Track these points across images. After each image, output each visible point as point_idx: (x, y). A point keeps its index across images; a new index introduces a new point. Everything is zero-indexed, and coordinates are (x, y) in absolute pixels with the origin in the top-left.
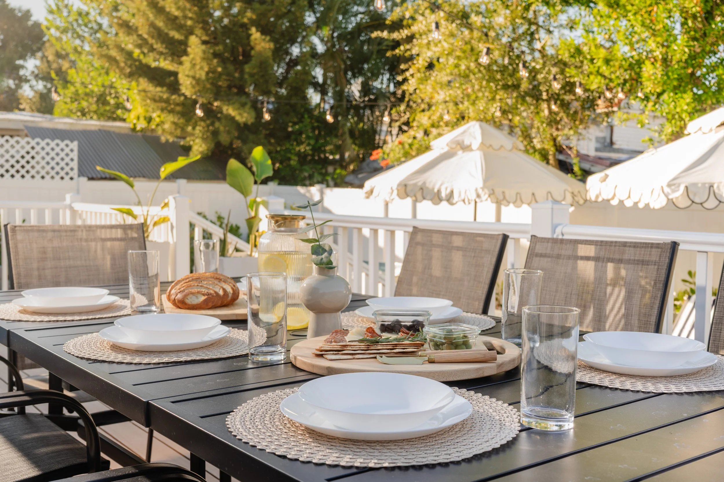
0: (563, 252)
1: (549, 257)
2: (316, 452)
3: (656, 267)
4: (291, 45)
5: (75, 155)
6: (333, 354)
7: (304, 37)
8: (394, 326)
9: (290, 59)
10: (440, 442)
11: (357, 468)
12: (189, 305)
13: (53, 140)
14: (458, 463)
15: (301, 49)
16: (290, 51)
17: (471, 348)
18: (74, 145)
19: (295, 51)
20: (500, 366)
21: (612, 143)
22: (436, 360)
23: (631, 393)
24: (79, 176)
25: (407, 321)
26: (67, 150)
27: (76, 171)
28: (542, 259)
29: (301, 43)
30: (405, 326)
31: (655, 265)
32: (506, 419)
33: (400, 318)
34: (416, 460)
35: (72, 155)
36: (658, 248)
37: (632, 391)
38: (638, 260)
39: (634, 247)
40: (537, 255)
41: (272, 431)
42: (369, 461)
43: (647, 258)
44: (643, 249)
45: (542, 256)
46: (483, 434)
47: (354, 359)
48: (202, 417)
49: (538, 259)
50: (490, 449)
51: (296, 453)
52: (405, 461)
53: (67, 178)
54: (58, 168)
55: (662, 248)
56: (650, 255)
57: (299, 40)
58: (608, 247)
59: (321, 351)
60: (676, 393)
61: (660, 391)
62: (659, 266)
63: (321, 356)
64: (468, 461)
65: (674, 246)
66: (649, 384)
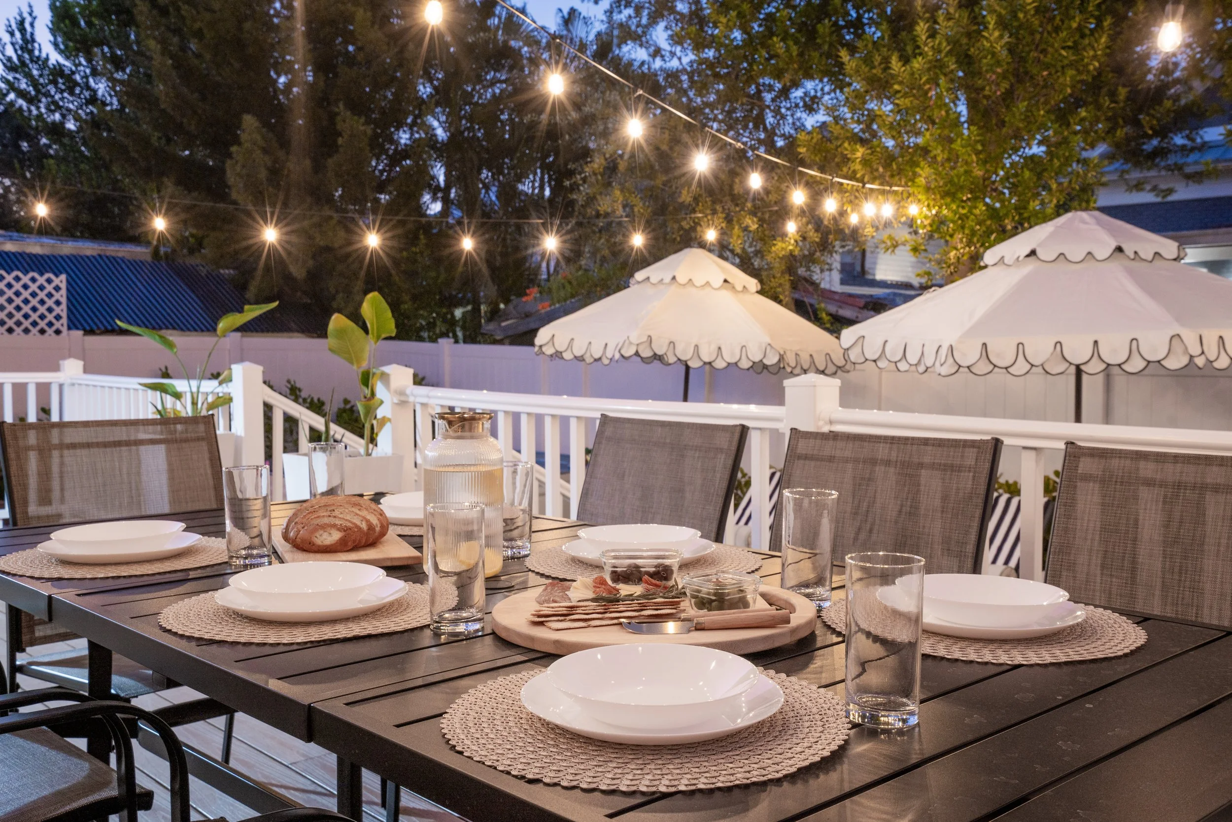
0: (838, 453)
1: (817, 459)
2: (581, 772)
3: (971, 474)
4: (397, 129)
5: (62, 296)
6: (558, 621)
7: (416, 117)
8: (632, 574)
9: (396, 150)
10: (747, 749)
11: (643, 793)
12: (319, 546)
13: (26, 273)
14: (778, 782)
15: (412, 134)
16: (396, 137)
17: (748, 607)
18: (61, 280)
19: (404, 137)
20: (794, 631)
21: (863, 271)
22: (706, 626)
23: (977, 665)
24: (69, 328)
25: (648, 565)
26: (49, 288)
27: (64, 321)
28: (807, 462)
29: (411, 127)
30: (648, 573)
31: (969, 471)
32: (828, 711)
33: (639, 562)
34: (721, 778)
35: (57, 296)
36: (973, 447)
37: (978, 663)
38: (945, 465)
39: (939, 446)
40: (800, 457)
41: (511, 742)
42: (657, 783)
43: (957, 462)
44: (952, 449)
45: (806, 457)
46: (802, 736)
47: (589, 626)
48: (398, 726)
49: (802, 462)
50: (817, 759)
51: (552, 774)
52: (707, 781)
53: (50, 331)
54: (34, 316)
55: (979, 448)
56: (962, 456)
57: (409, 121)
58: (902, 447)
59: (539, 616)
60: (1038, 665)
61: (1016, 662)
62: (975, 472)
63: (541, 624)
64: (792, 778)
65: (997, 444)
66: (999, 652)
